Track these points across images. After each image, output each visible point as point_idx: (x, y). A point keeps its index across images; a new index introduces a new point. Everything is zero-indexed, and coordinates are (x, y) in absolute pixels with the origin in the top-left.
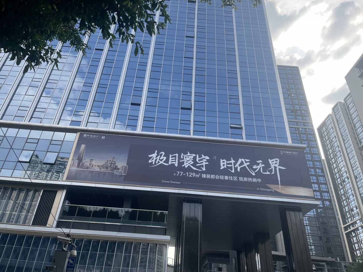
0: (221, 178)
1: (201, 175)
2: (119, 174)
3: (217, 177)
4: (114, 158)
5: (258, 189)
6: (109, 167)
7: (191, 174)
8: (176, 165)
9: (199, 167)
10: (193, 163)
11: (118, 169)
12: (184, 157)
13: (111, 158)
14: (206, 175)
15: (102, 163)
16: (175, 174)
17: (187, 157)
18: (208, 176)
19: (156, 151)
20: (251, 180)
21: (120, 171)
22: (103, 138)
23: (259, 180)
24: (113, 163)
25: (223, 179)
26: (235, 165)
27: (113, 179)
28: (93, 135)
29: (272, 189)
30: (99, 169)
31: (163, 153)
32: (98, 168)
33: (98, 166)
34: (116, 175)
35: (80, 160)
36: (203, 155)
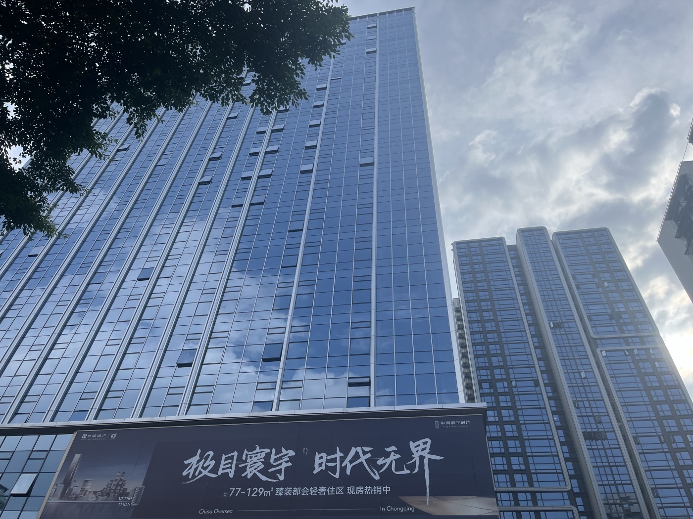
0: (311, 493)
1: (275, 490)
2: (125, 505)
3: (305, 491)
4: (123, 475)
5: (382, 509)
6: (112, 492)
7: (255, 490)
8: (231, 475)
9: (273, 475)
10: (263, 466)
11: (127, 495)
12: (249, 456)
13: (118, 474)
14: (284, 489)
15: (101, 485)
16: (225, 495)
17: (253, 456)
18: (288, 492)
19: (199, 451)
20: (370, 491)
21: (129, 498)
22: (114, 436)
23: (387, 489)
24: (121, 483)
25: (315, 494)
26: (342, 461)
27: (115, 515)
28: (97, 433)
29: (411, 507)
30: (94, 499)
31: (211, 453)
32: (94, 496)
33: (95, 493)
34: (121, 507)
35: (67, 483)
36: (283, 449)
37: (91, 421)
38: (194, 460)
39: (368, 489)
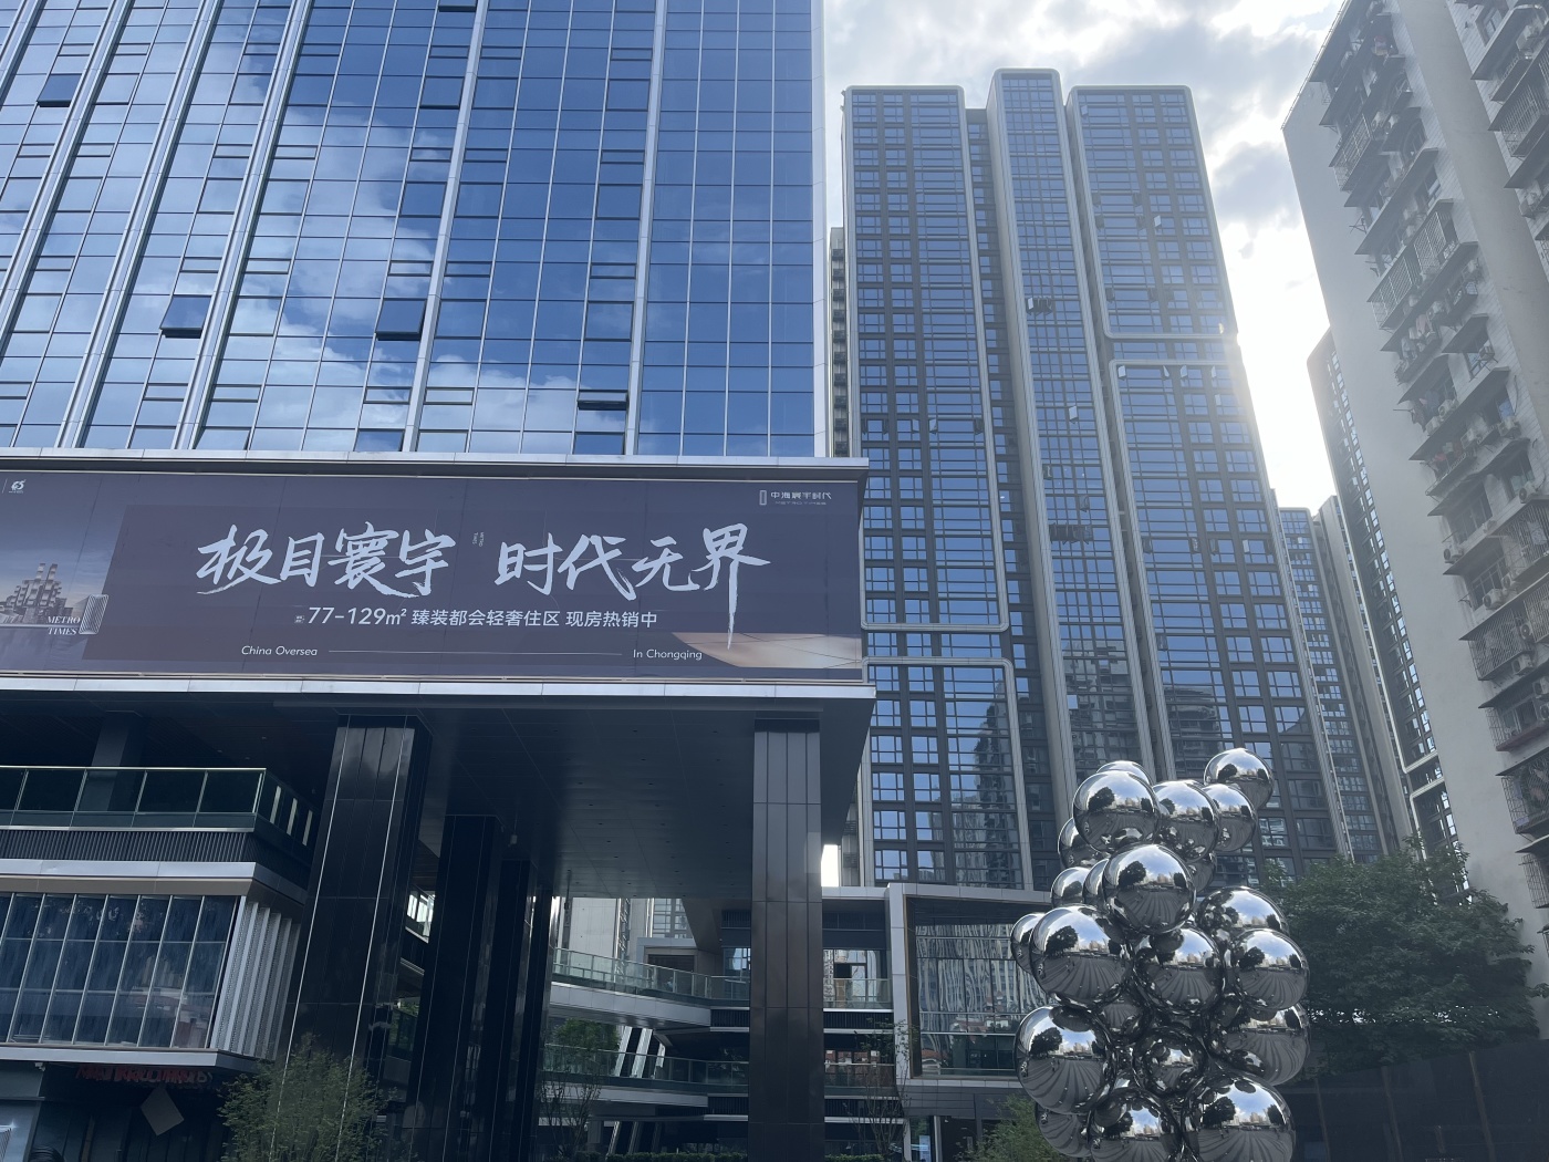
0: (490, 622)
1: (410, 615)
2: (66, 632)
3: (476, 618)
4: (53, 570)
5: (636, 654)
7: (367, 612)
8: (311, 581)
9: (406, 584)
10: (383, 565)
11: (68, 612)
12: (350, 545)
13: (41, 569)
14: (431, 613)
16: (299, 619)
17: (361, 543)
18: (439, 618)
19: (234, 529)
20: (615, 622)
21: (72, 620)
22: (17, 486)
23: (650, 619)
24: (48, 587)
25: (498, 624)
26: (557, 563)
27: (44, 653)
29: (696, 651)
31: (263, 535)
34: (56, 637)
36: (428, 533)
38: (222, 547)
39: (611, 618)
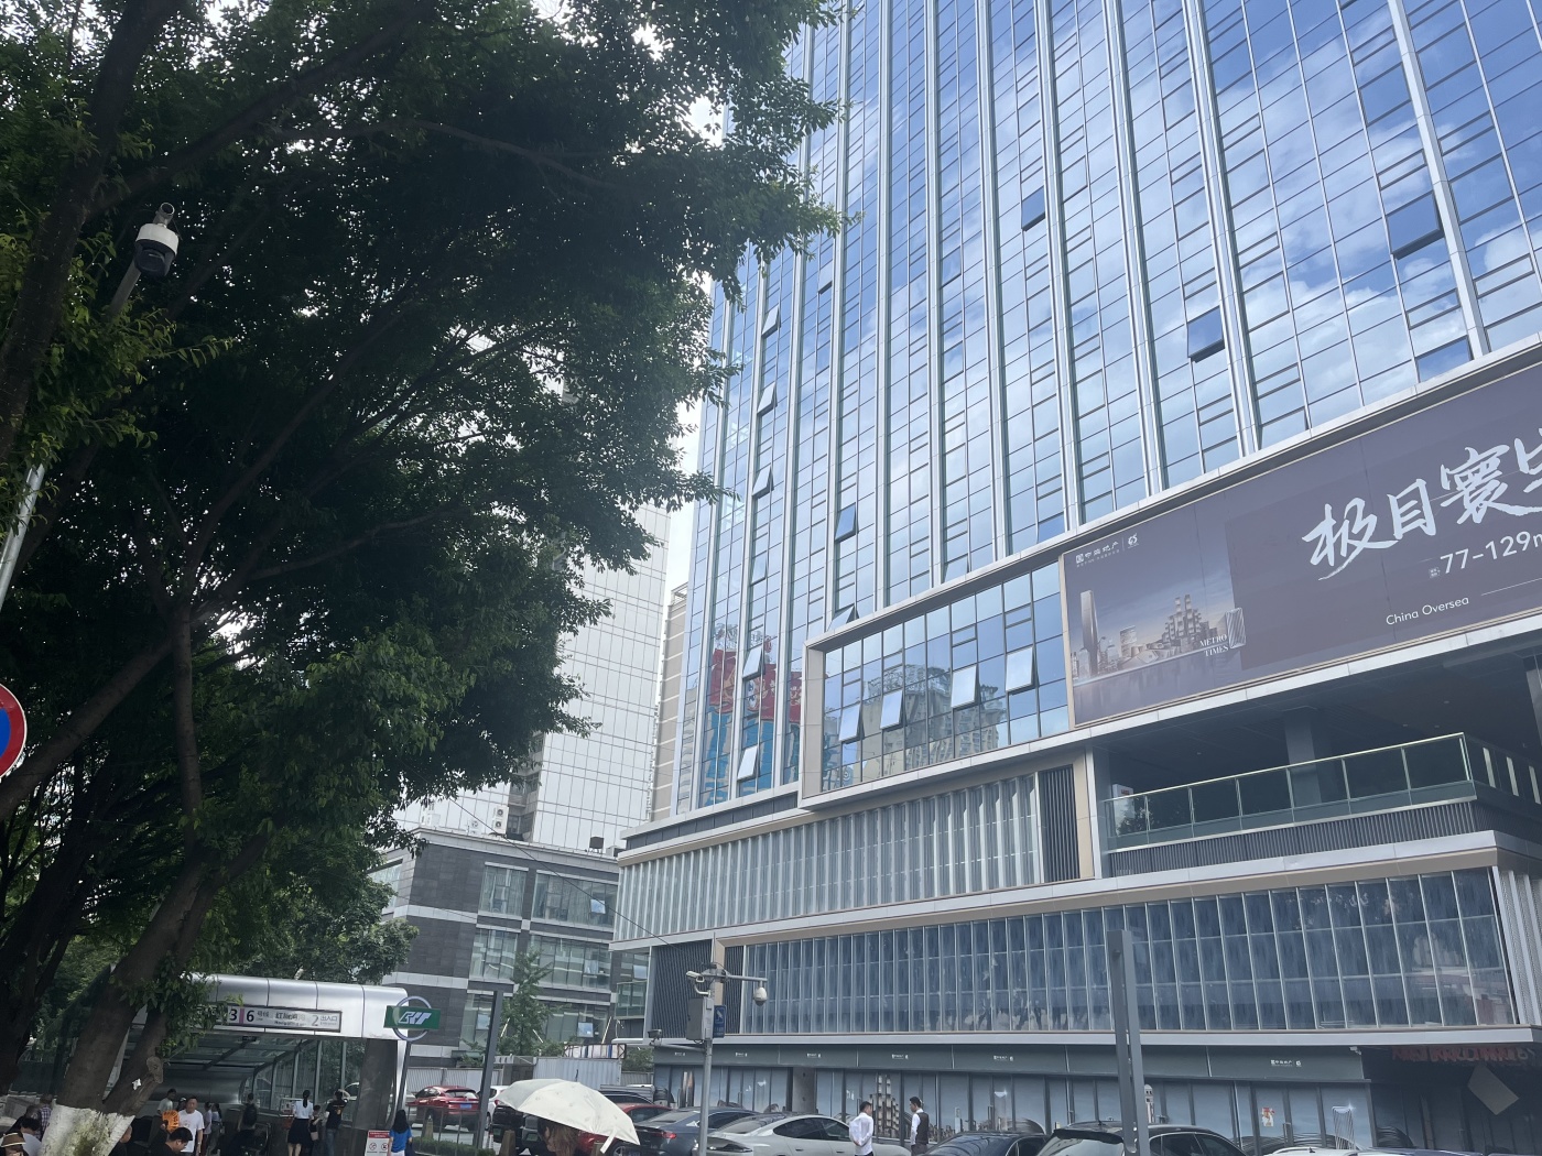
2: (1219, 650)
4: (1188, 600)
6: (1183, 637)
7: (1508, 541)
8: (1431, 530)
10: (1504, 487)
11: (1214, 633)
12: (1457, 478)
13: (1178, 602)
15: (1155, 632)
16: (1434, 572)
17: (1469, 473)
19: (1328, 508)
21: (1219, 638)
22: (1132, 541)
24: (1190, 616)
27: (1209, 674)
28: (1100, 546)
30: (1154, 657)
31: (1359, 503)
32: (1150, 652)
33: (1150, 646)
34: (1212, 658)
35: (1092, 646)
37: (1076, 530)
38: (1324, 528)
